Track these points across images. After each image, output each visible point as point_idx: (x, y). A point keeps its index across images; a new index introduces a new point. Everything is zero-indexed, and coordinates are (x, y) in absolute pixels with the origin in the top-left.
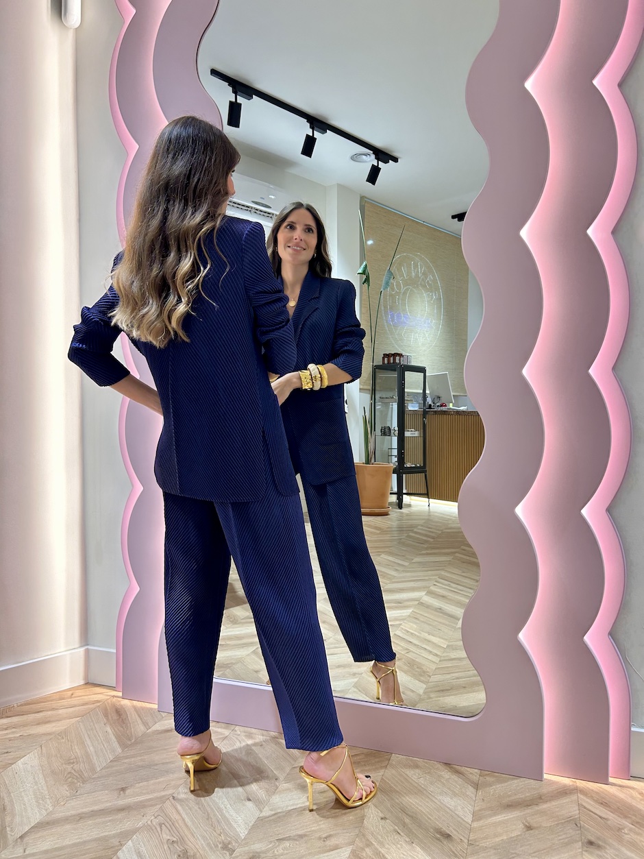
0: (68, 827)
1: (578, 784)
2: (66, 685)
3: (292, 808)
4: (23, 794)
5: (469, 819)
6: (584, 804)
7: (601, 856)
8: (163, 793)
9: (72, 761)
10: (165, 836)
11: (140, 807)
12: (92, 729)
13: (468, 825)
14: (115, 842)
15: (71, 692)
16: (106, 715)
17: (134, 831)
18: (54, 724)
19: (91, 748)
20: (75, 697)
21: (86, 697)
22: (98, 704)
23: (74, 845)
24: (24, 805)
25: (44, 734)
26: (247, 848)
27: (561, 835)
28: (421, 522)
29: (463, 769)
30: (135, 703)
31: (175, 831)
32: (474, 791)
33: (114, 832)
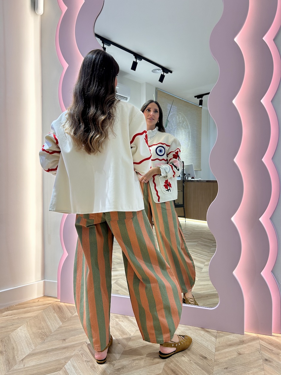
0: (42, 355)
1: (259, 336)
3: (138, 347)
4: (21, 342)
5: (214, 351)
6: (262, 344)
7: (271, 365)
8: (82, 341)
9: (41, 328)
10: (84, 359)
11: (72, 347)
12: (49, 315)
13: (213, 353)
14: (63, 361)
15: (38, 300)
16: (54, 309)
17: (71, 357)
18: (31, 313)
19: (49, 323)
20: (40, 302)
21: (45, 302)
22: (50, 305)
23: (45, 363)
24: (22, 346)
25: (28, 317)
26: (120, 364)
27: (253, 357)
29: (210, 330)
30: (66, 304)
31: (89, 357)
32: (215, 339)
33: (62, 357)
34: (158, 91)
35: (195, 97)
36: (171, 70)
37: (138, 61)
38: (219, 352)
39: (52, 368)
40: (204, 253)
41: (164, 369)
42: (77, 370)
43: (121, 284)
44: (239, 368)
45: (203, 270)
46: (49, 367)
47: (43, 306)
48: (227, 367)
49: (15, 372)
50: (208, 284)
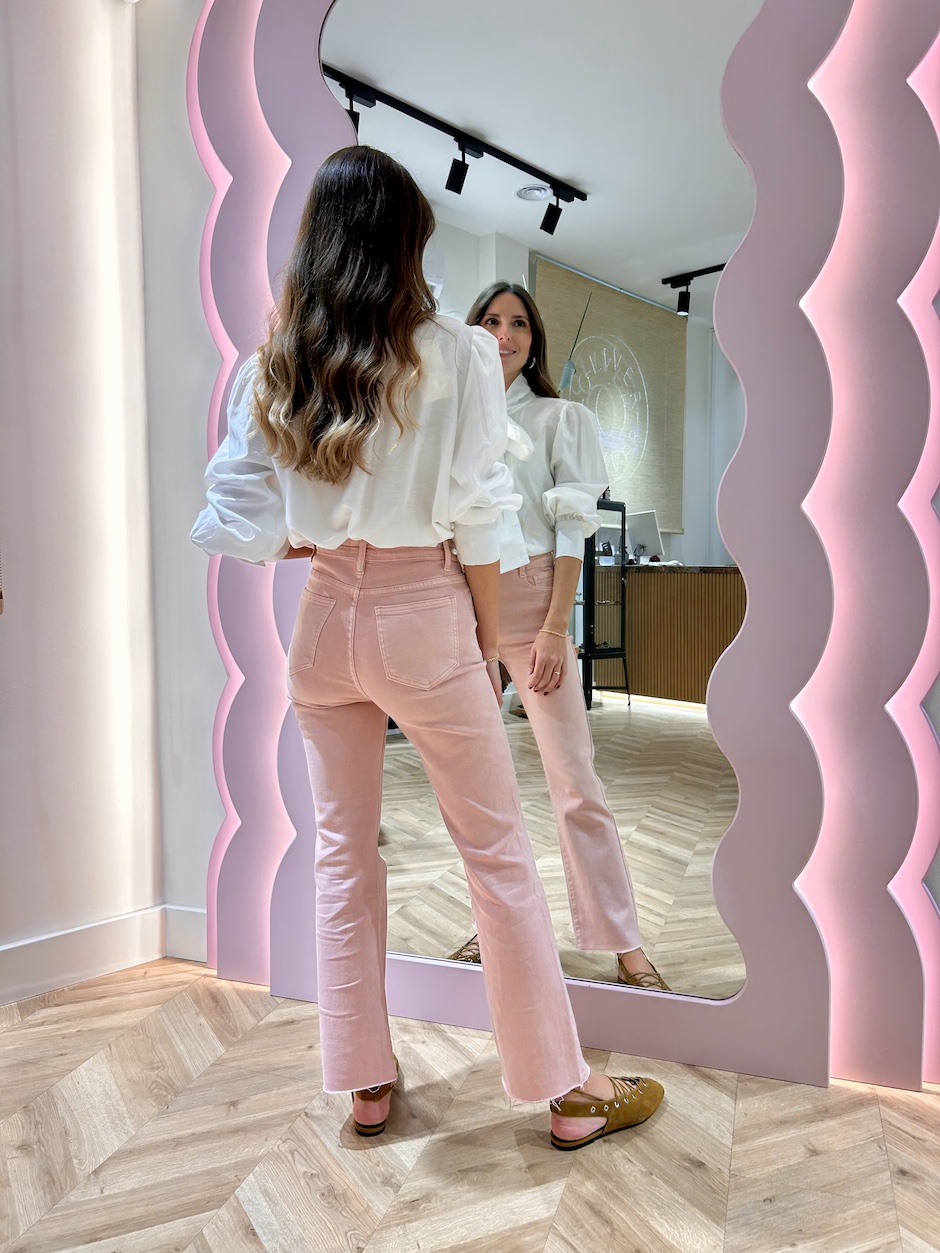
0: (160, 1157)
1: (878, 1093)
2: (137, 961)
3: (476, 1128)
4: (91, 1112)
5: (728, 1140)
6: (889, 1119)
7: (918, 1190)
8: (291, 1109)
9: (155, 1065)
10: (299, 1167)
11: (261, 1127)
12: (180, 1021)
13: (727, 1150)
14: (230, 1176)
15: (144, 970)
16: (197, 1001)
17: (255, 1162)
18: (124, 1015)
19: (182, 1047)
20: (150, 977)
21: (165, 977)
22: (185, 986)
23: (171, 1181)
24: (95, 1127)
25: (112, 1029)
26: (417, 1184)
27: (860, 1162)
28: (621, 728)
29: (714, 1072)
30: (237, 985)
31: (314, 1160)
32: (731, 1102)
33: (227, 1163)
34: (537, 261)
35: (665, 281)
36: (583, 188)
37: (469, 159)
38: (747, 1143)
39: (193, 1197)
40: (693, 811)
41: (562, 1200)
42: (275, 1205)
43: (418, 917)
44: (811, 1199)
45: (691, 870)
46: (184, 1195)
47: (162, 991)
48: (774, 1197)
49: (71, 1211)
50: (706, 918)
